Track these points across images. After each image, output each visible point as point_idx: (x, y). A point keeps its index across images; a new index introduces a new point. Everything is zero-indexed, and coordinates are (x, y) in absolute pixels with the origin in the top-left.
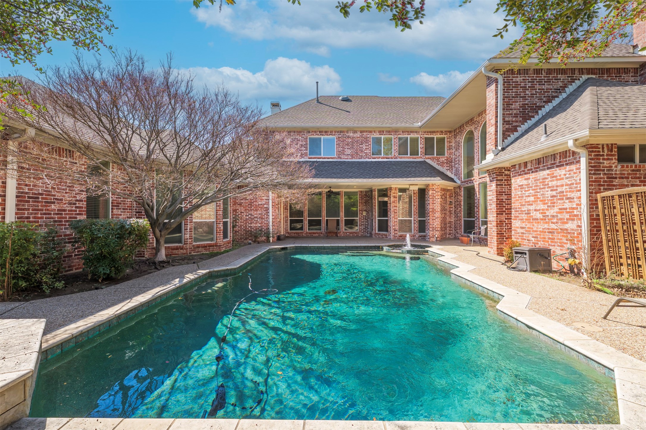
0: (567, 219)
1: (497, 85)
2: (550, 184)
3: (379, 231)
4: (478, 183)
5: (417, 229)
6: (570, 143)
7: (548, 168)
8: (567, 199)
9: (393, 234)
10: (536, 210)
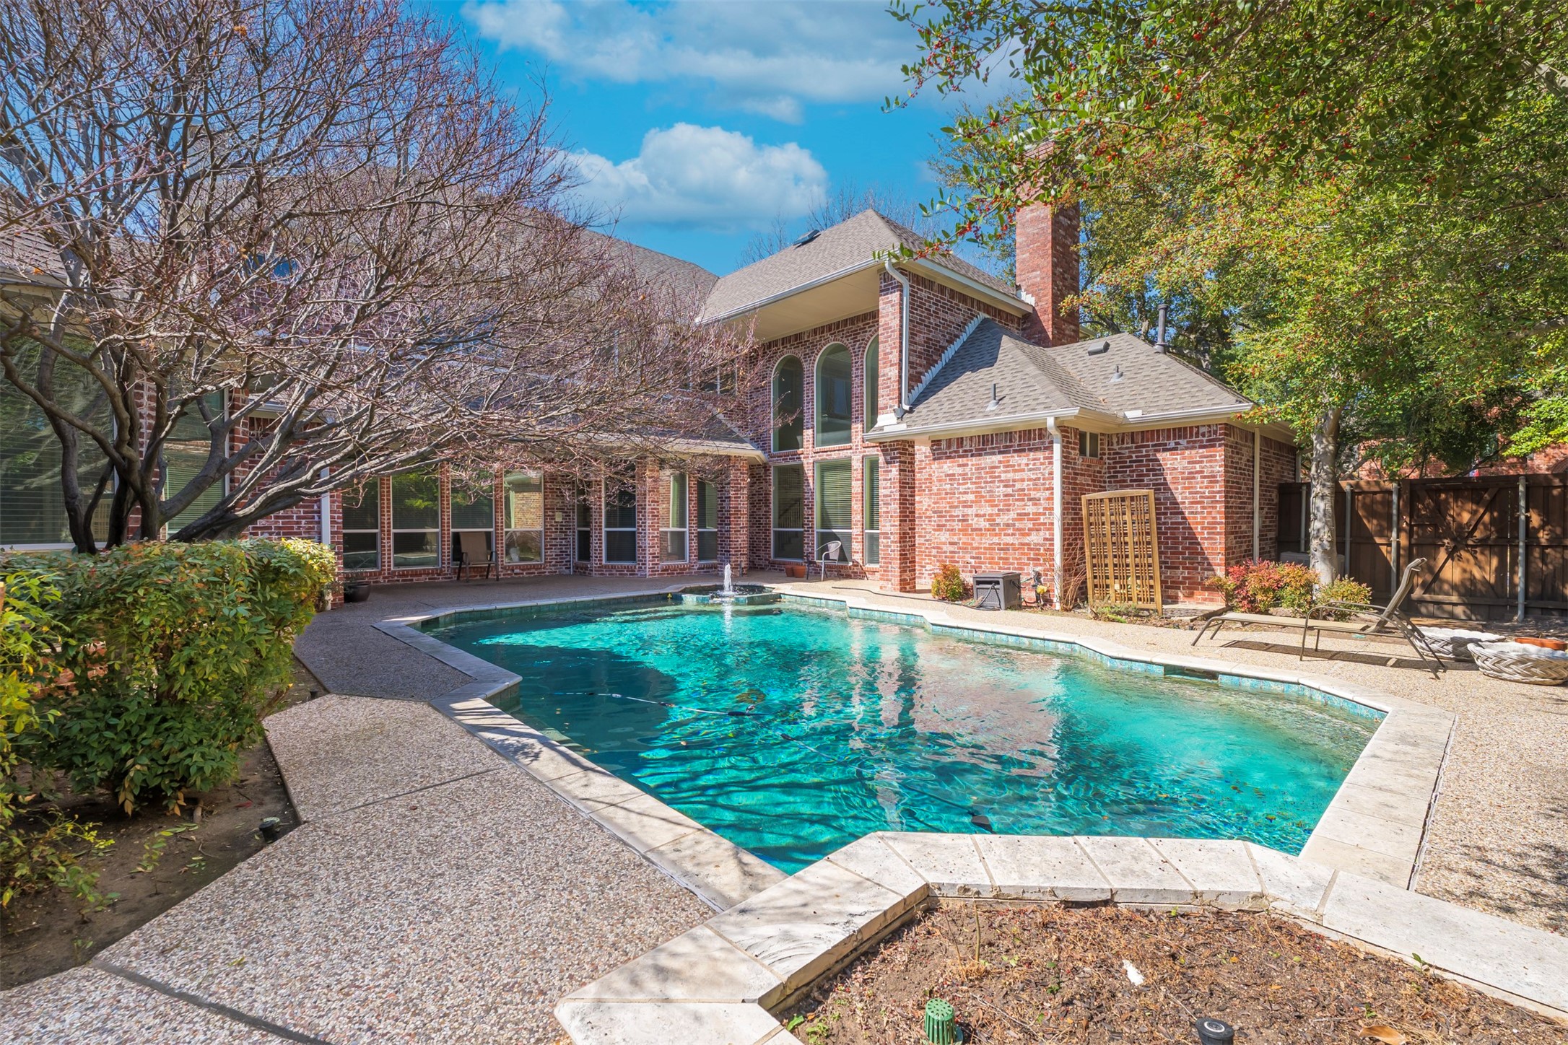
0: (1030, 530)
1: (901, 296)
2: (1003, 476)
3: (609, 558)
4: (811, 460)
5: (696, 552)
6: (1050, 422)
7: (1000, 453)
8: (1030, 500)
9: (648, 565)
10: (977, 515)
